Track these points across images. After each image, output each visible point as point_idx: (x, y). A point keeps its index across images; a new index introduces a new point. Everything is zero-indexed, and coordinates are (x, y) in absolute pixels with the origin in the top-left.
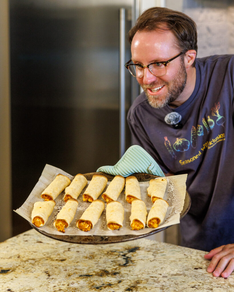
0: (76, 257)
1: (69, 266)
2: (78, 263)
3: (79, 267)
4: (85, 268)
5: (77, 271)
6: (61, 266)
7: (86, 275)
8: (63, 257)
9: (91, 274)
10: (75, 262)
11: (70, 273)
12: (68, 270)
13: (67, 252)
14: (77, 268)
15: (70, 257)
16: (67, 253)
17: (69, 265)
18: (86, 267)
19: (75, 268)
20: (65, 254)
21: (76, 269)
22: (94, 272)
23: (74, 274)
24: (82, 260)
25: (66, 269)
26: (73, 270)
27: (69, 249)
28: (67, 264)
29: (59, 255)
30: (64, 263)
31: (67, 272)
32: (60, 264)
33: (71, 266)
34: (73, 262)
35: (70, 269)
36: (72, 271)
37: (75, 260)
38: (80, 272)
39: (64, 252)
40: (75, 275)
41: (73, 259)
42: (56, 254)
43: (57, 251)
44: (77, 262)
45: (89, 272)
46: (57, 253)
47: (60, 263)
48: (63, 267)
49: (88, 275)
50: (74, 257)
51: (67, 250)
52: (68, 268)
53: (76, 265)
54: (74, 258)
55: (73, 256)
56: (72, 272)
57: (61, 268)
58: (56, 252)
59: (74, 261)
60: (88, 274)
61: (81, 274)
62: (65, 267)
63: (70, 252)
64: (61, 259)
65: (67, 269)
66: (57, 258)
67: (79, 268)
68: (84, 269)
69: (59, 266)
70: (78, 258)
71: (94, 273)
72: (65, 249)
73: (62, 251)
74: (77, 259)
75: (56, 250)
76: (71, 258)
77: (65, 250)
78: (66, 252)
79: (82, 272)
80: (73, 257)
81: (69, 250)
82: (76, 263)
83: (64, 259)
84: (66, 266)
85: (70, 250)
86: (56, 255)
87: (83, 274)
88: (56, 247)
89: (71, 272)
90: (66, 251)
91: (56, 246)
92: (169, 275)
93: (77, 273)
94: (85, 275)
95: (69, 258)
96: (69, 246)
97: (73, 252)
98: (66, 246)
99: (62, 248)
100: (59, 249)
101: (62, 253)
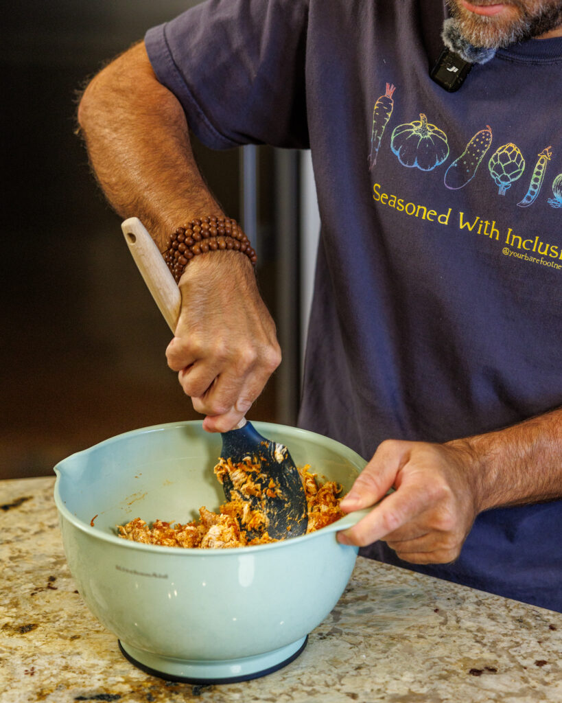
0: (71, 616)
1: (46, 654)
2: (76, 641)
3: (76, 658)
4: (98, 665)
5: (68, 675)
6: (18, 654)
7: (99, 694)
8: (29, 612)
9: (116, 690)
10: (65, 638)
11: (45, 683)
12: (41, 671)
13: (43, 593)
14: (71, 664)
15: (51, 617)
16: (43, 598)
17: (45, 648)
18: (102, 658)
19: (63, 662)
20: (37, 602)
21: (66, 668)
22: (127, 681)
23: (59, 687)
24: (90, 627)
25: (32, 665)
26: (55, 672)
27: (52, 579)
28: (38, 644)
29: (16, 605)
30: (30, 641)
31: (35, 679)
32: (14, 646)
33: (51, 653)
34: (60, 636)
35: (46, 669)
36: (52, 675)
37: (66, 628)
38: (80, 681)
39: (33, 594)
40: (61, 693)
41: (60, 624)
42: (7, 602)
43: (9, 588)
44: (74, 638)
45: (111, 680)
46: (11, 595)
47: (17, 641)
48: (24, 657)
49: (105, 693)
50: (64, 615)
51: (46, 584)
52: (41, 663)
53: (70, 649)
54: (66, 616)
55: (61, 610)
56: (52, 679)
57: (16, 660)
58: (6, 591)
59: (64, 633)
60: (107, 690)
61: (81, 689)
62: (29, 660)
63: (54, 592)
64: (20, 622)
65: (37, 668)
66: (7, 620)
67: (78, 665)
68: (93, 666)
69: (12, 651)
70: (78, 620)
71: (126, 688)
72: (37, 579)
73: (27, 588)
74: (76, 623)
75: (8, 583)
76: (56, 618)
77: (39, 584)
78: (39, 594)
79: (87, 683)
80: (61, 613)
81: (49, 587)
82: (68, 642)
83: (31, 622)
84: (34, 655)
85: (55, 585)
86: (4, 605)
87: (87, 689)
88: (11, 573)
89: (48, 678)
90: (41, 590)
91: (11, 567)
92: (383, 698)
93: (68, 686)
94: (94, 694)
95: (49, 621)
96: (52, 569)
97: (63, 592)
98: (41, 568)
99: (28, 575)
100: (18, 579)
101: (28, 596)
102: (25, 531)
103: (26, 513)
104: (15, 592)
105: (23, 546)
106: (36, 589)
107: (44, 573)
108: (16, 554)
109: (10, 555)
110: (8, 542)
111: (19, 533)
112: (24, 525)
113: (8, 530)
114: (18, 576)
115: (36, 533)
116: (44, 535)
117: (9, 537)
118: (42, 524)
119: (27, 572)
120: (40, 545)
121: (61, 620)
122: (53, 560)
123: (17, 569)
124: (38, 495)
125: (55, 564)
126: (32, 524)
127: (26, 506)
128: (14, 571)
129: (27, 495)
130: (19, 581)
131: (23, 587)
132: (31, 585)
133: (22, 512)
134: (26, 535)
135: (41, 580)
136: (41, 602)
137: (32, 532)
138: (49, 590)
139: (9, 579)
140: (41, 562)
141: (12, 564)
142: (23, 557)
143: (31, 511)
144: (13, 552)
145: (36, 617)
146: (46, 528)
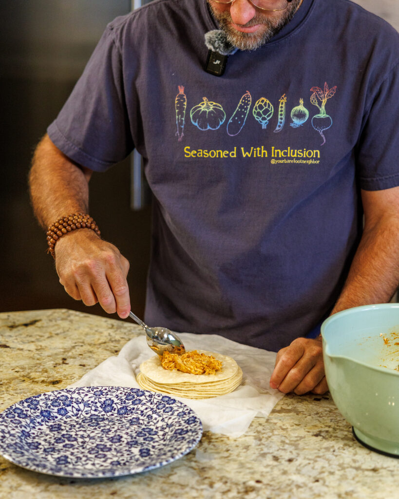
0: (80, 376)
8: (55, 375)
13: (61, 366)
15: (69, 377)
16: (61, 368)
20: (58, 370)
27: (64, 359)
29: (46, 372)
39: (55, 367)
42: (40, 370)
43: (40, 364)
46: (42, 367)
47: (52, 387)
51: (61, 362)
54: (77, 377)
58: (39, 365)
63: (67, 365)
64: (51, 379)
66: (42, 379)
72: (55, 359)
73: (50, 364)
75: (38, 362)
77: (57, 362)
78: (58, 366)
80: (74, 375)
81: (63, 363)
83: (58, 379)
85: (67, 362)
86: (39, 372)
88: (38, 357)
90: (60, 364)
91: (38, 354)
95: (68, 379)
96: (63, 354)
97: (72, 365)
98: (56, 354)
99: (49, 357)
100: (44, 359)
101: (52, 367)
102: (41, 336)
103: (39, 327)
104: (44, 366)
105: (43, 344)
106: (56, 364)
107: (59, 357)
108: (39, 348)
109: (36, 348)
110: (33, 342)
111: (38, 337)
112: (41, 334)
113: (31, 336)
114: (44, 358)
115: (48, 338)
116: (53, 338)
117: (33, 339)
118: (51, 333)
119: (48, 356)
120: (52, 343)
121: (75, 378)
122: (62, 350)
123: (42, 355)
124: (44, 318)
125: (64, 352)
126: (45, 333)
127: (38, 324)
128: (40, 356)
129: (38, 318)
130: (45, 360)
131: (48, 363)
132: (52, 362)
133: (37, 327)
134: (42, 338)
135: (58, 360)
136: (61, 370)
137: (46, 337)
138: (64, 365)
139: (38, 359)
140: (55, 352)
141: (37, 352)
142: (43, 349)
143: (42, 327)
144: (37, 346)
145: (60, 377)
146: (54, 335)
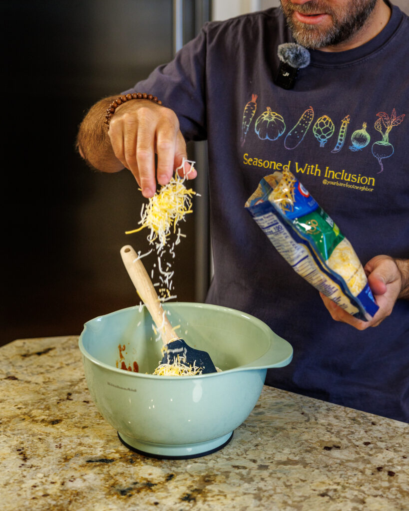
0: (82, 415)
1: (68, 436)
2: (86, 429)
3: (86, 439)
4: (99, 443)
5: (82, 448)
6: (51, 436)
7: (100, 459)
8: (57, 413)
9: (111, 457)
10: (79, 427)
11: (68, 452)
12: (65, 446)
13: (64, 402)
14: (83, 442)
15: (70, 416)
16: (65, 405)
17: (67, 433)
18: (102, 439)
19: (79, 441)
20: (61, 407)
21: (80, 444)
22: (118, 452)
23: (76, 455)
24: (94, 421)
25: (60, 443)
26: (74, 446)
27: (69, 394)
28: (63, 431)
29: (49, 409)
30: (58, 429)
31: (62, 450)
32: (48, 432)
33: (71, 436)
34: (76, 426)
35: (68, 445)
36: (72, 448)
37: (79, 422)
38: (88, 451)
39: (58, 403)
40: (78, 458)
41: (75, 420)
42: (43, 407)
43: (44, 399)
44: (84, 427)
45: (108, 451)
46: (45, 403)
47: (50, 429)
48: (55, 438)
49: (104, 458)
50: (78, 415)
51: (66, 397)
52: (65, 441)
53: (82, 434)
54: (79, 415)
55: (76, 411)
56: (72, 450)
57: (50, 440)
58: (42, 401)
59: (78, 425)
60: (105, 457)
61: (90, 456)
62: (58, 440)
63: (71, 402)
64: (51, 418)
66: (43, 417)
67: (88, 443)
68: (96, 443)
69: (48, 435)
70: (86, 417)
71: (117, 456)
72: (60, 394)
73: (54, 399)
74: (84, 419)
75: (43, 397)
76: (73, 416)
77: (62, 397)
78: (62, 403)
79: (93, 453)
80: (76, 414)
81: (68, 399)
82: (81, 430)
83: (58, 418)
84: (61, 437)
85: (71, 397)
86: (41, 409)
87: (94, 456)
88: (44, 391)
89: (70, 450)
90: (63, 400)
91: (44, 388)
92: (272, 462)
93: (82, 454)
94: (98, 459)
95: (68, 418)
96: (69, 388)
97: (76, 401)
98: (63, 388)
99: (54, 392)
100: (49, 394)
101: (55, 404)
102: (52, 367)
103: (52, 357)
104: (48, 401)
105: (51, 376)
106: (60, 400)
107: (64, 391)
108: (47, 380)
109: (44, 380)
110: (42, 373)
111: (48, 368)
112: (51, 364)
113: (41, 367)
114: (49, 392)
115: (58, 368)
116: (63, 370)
117: (42, 370)
118: (61, 363)
119: (54, 390)
120: (61, 375)
121: (76, 417)
122: (69, 384)
123: (48, 389)
124: (59, 346)
125: (71, 386)
126: (56, 363)
127: (51, 353)
128: (46, 390)
129: (52, 346)
130: (49, 395)
131: (52, 399)
132: (57, 398)
133: (49, 356)
134: (52, 369)
135: (63, 395)
136: (63, 407)
137: (56, 368)
138: (68, 401)
139: (43, 394)
140: (62, 385)
141: (44, 385)
142: (51, 382)
143: (55, 356)
144: (45, 379)
145: (60, 416)
146: (64, 366)
